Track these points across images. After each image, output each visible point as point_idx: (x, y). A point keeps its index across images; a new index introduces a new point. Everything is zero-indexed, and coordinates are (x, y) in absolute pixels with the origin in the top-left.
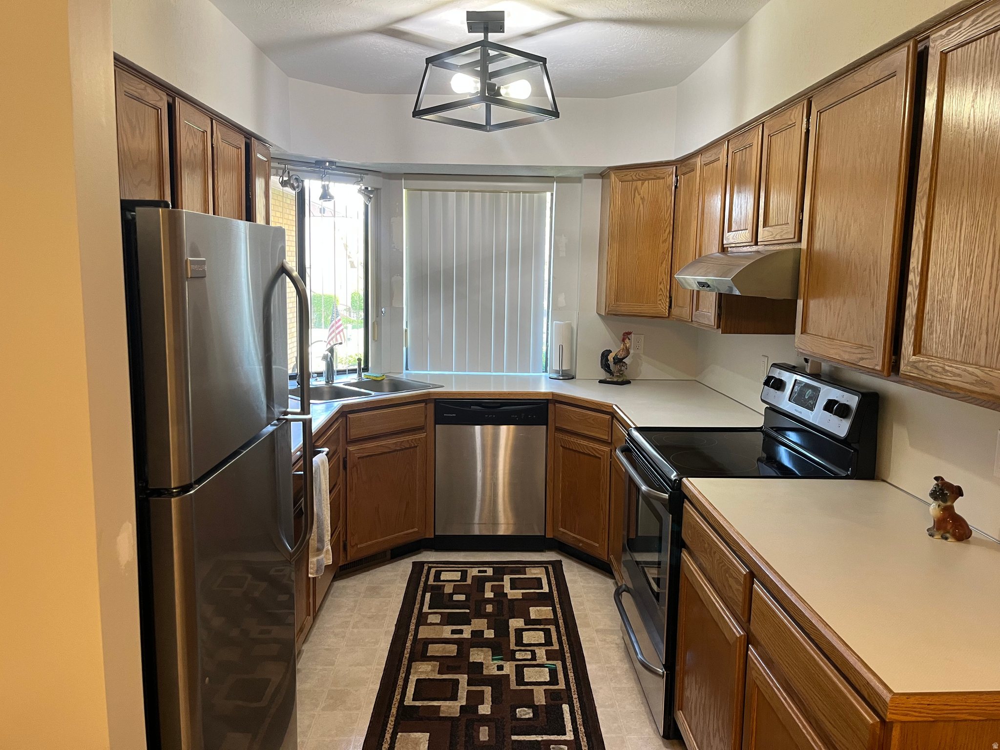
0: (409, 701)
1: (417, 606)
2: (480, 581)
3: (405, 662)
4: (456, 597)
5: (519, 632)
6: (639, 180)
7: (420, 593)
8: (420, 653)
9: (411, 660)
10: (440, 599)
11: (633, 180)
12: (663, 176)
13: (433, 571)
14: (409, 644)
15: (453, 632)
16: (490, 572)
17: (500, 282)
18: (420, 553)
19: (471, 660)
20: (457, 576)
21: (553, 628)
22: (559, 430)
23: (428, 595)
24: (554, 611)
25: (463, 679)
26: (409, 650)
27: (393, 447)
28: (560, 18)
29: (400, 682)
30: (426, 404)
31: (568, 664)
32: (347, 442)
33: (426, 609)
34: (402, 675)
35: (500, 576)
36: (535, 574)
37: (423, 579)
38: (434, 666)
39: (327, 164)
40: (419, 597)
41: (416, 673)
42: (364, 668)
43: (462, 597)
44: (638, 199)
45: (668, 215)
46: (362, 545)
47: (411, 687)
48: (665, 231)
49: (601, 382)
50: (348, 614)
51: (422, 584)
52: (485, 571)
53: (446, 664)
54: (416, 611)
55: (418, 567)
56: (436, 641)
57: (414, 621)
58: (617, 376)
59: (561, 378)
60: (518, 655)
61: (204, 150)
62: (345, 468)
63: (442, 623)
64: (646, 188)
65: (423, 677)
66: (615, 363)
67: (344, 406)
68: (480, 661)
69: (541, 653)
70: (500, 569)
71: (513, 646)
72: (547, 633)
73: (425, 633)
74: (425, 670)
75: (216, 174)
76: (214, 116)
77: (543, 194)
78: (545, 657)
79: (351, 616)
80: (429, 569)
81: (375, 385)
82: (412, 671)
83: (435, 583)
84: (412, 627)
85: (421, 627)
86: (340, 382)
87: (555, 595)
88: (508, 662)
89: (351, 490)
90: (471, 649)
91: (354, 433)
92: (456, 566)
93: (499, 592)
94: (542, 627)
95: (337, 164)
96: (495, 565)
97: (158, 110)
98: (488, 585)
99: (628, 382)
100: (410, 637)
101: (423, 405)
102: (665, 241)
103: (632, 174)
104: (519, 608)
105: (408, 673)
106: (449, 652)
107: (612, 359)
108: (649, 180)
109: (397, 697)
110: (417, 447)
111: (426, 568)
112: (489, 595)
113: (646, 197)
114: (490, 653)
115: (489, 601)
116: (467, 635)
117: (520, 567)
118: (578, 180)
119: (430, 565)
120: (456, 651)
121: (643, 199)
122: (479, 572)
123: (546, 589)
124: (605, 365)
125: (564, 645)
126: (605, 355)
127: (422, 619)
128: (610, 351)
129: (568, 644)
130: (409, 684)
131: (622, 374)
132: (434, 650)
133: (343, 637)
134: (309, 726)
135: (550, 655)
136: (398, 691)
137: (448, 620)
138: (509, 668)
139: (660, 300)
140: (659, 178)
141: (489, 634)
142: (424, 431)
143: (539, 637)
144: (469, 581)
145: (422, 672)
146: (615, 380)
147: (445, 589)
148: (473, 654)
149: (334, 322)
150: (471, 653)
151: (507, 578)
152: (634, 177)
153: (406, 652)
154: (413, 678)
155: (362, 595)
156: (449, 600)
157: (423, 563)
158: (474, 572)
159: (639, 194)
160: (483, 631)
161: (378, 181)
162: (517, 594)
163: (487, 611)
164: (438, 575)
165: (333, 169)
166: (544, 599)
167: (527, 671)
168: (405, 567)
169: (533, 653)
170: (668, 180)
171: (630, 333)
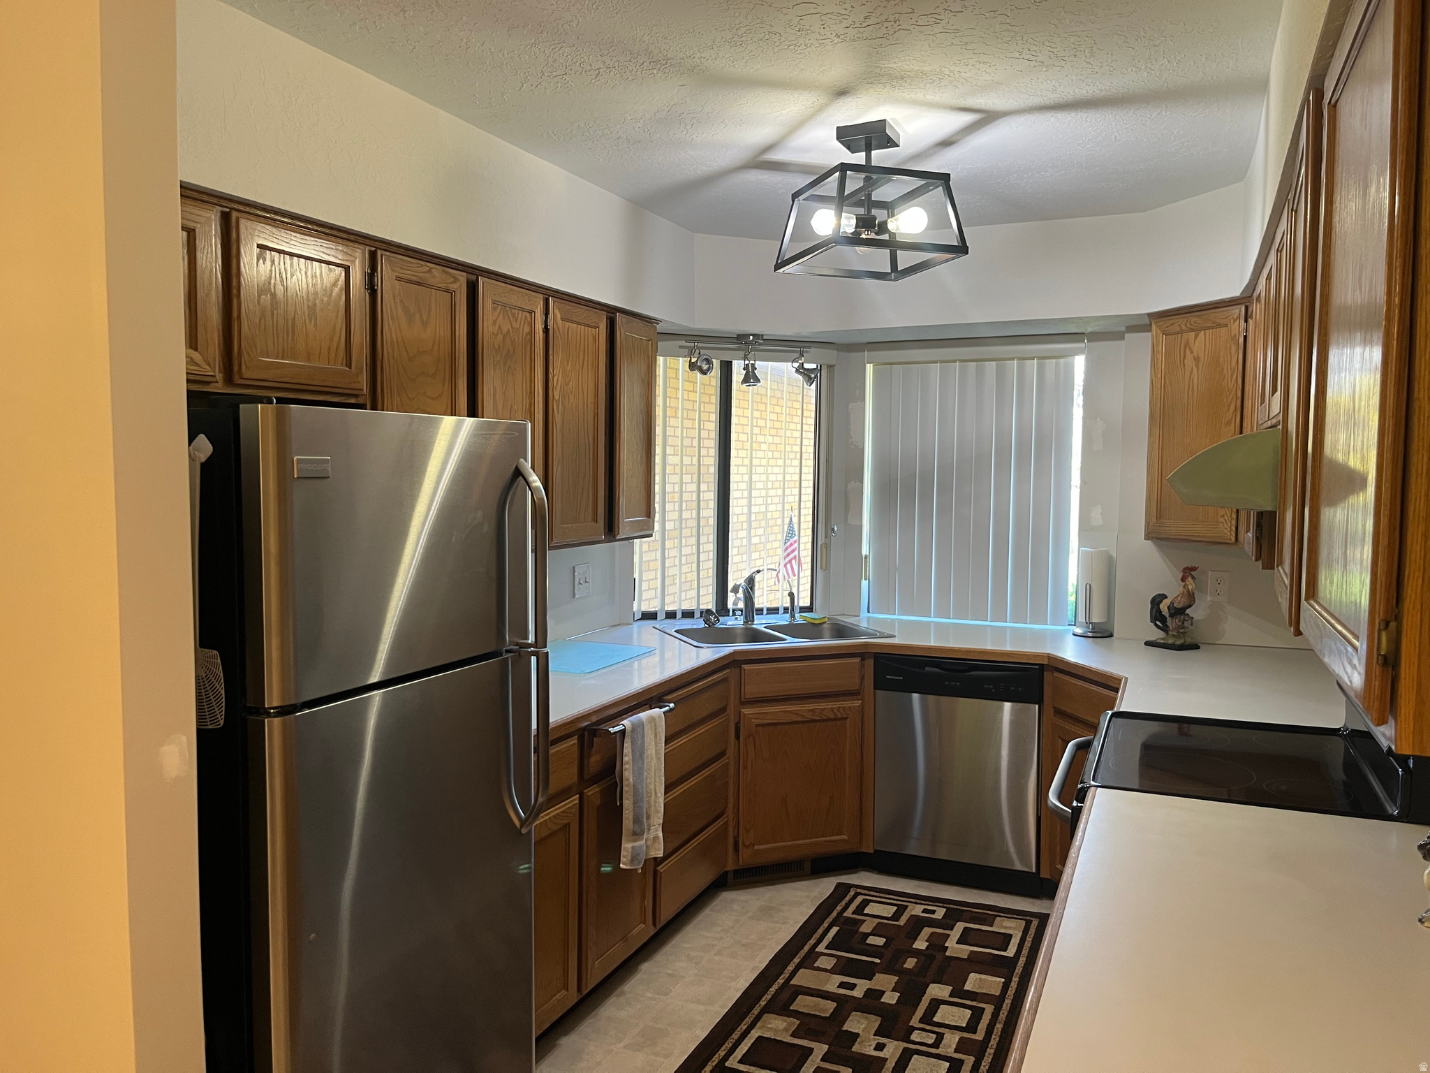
0: (732, 1063)
1: (812, 942)
2: (917, 924)
3: (756, 1011)
4: (872, 940)
5: (936, 1004)
6: (1192, 330)
7: (826, 924)
8: (781, 1006)
9: (765, 1010)
10: (849, 937)
11: (1182, 332)
12: (1225, 321)
13: (860, 899)
14: (773, 989)
15: (842, 985)
16: (940, 913)
17: (1002, 489)
18: (856, 872)
19: (845, 1028)
20: (889, 911)
21: (989, 1009)
22: (1059, 712)
23: (835, 930)
24: (1006, 987)
25: (820, 1049)
26: (769, 997)
27: (809, 716)
28: (968, 118)
29: (736, 1036)
30: (863, 659)
31: (983, 1064)
32: (741, 702)
33: (821, 948)
34: (743, 1027)
35: (951, 922)
36: (1006, 928)
37: (839, 908)
38: (790, 1025)
39: (751, 337)
40: (820, 931)
41: (760, 1028)
42: (701, 1008)
43: (880, 941)
44: (1189, 360)
45: (1233, 383)
46: (762, 847)
47: (746, 1045)
48: (1229, 406)
49: (1148, 644)
50: (718, 936)
51: (834, 914)
52: (933, 912)
53: (810, 1026)
54: (806, 948)
55: (842, 890)
56: (813, 992)
57: (797, 960)
58: (1174, 636)
59: (1090, 634)
60: (915, 1036)
61: (532, 333)
62: (738, 737)
63: (833, 971)
64: (1200, 343)
65: (767, 1035)
66: (1171, 615)
67: (735, 653)
68: (856, 1031)
69: (951, 1041)
70: (956, 912)
71: (915, 1022)
72: (977, 1014)
73: (804, 978)
74: (776, 1027)
75: (551, 361)
76: (549, 294)
77: (1069, 359)
78: (954, 1046)
79: (722, 938)
80: (857, 895)
81: (811, 630)
82: (758, 1024)
83: (854, 916)
84: (790, 968)
85: (802, 971)
86: (760, 623)
87: (1020, 962)
88: (896, 1042)
89: (745, 768)
90: (854, 1013)
91: (750, 690)
92: (896, 898)
93: (937, 944)
94: (974, 1003)
95: (765, 337)
96: (952, 906)
97: (452, 293)
98: (927, 931)
99: (1195, 647)
100: (781, 981)
101: (857, 660)
102: (1228, 423)
103: (1180, 322)
104: (952, 971)
105: (752, 1026)
106: (820, 1010)
107: (1166, 608)
108: (1205, 329)
109: (722, 1053)
110: (846, 718)
111: (852, 893)
112: (921, 944)
113: (1201, 355)
114: (877, 1025)
115: (917, 953)
116: (858, 993)
117: (989, 914)
118: (1119, 336)
119: (858, 890)
120: (832, 1010)
121: (1197, 359)
122: (925, 911)
123: (1011, 952)
124: (1157, 617)
125: (993, 1036)
126: (1156, 601)
127: (809, 961)
128: (1164, 597)
129: (1000, 1036)
130: (745, 1041)
131: (1184, 633)
132: (803, 1004)
133: (697, 963)
134: (599, 1063)
135: (962, 1046)
136: (728, 1045)
137: (844, 968)
138: (893, 1049)
139: (1223, 516)
140: (1219, 326)
141: (891, 998)
142: (859, 697)
143: (961, 1016)
144: (903, 921)
145: (771, 1028)
146: (1170, 641)
147: (862, 926)
148: (851, 1020)
149: (788, 544)
150: (850, 1018)
151: (960, 927)
152: (1184, 328)
153: (763, 999)
154: (755, 1034)
155: (750, 914)
156: (859, 943)
157: (850, 886)
158: (917, 910)
159: (1192, 352)
160: (884, 992)
161: (830, 356)
162: (964, 951)
163: (905, 966)
164: (865, 903)
165: (760, 344)
166: (1002, 967)
167: (917, 1060)
168: (825, 887)
169: (940, 1037)
170: (1233, 327)
171: (1194, 569)
